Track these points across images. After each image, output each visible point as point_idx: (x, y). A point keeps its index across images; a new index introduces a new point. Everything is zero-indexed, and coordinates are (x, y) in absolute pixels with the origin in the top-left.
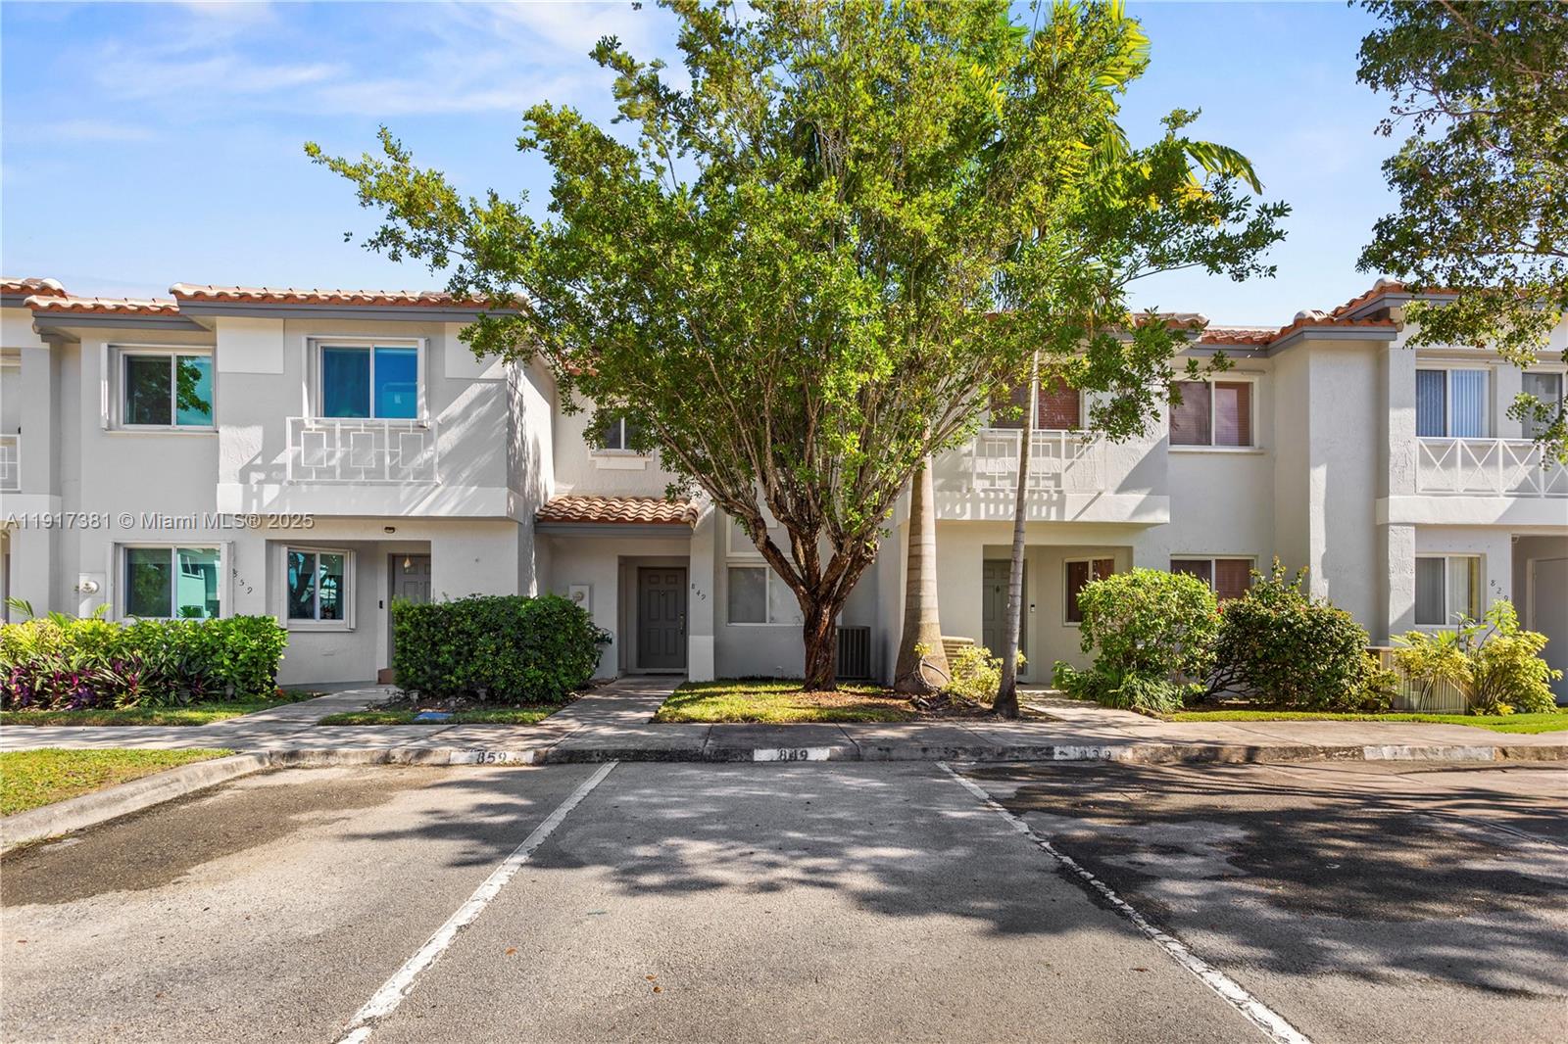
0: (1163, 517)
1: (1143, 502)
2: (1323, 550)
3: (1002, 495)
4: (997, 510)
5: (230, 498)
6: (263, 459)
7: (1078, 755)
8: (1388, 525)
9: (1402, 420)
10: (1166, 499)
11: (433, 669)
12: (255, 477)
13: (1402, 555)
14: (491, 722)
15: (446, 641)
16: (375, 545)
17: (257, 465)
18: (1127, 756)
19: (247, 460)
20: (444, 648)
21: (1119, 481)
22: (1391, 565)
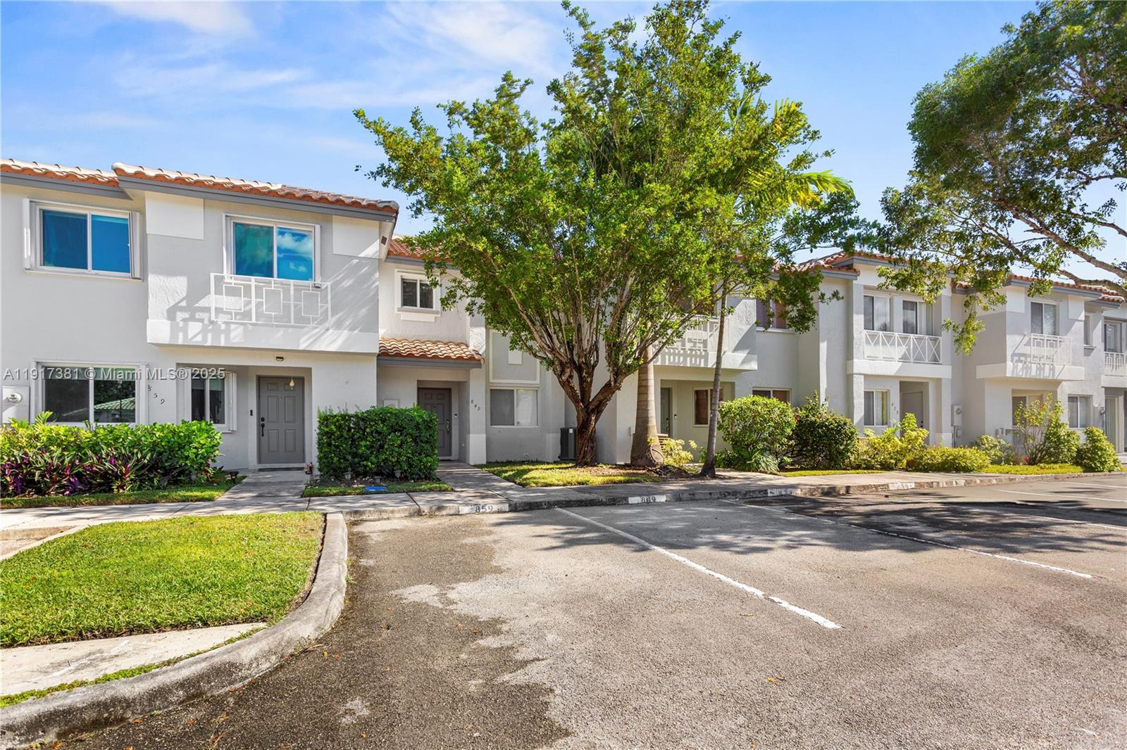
0: (754, 366)
1: (746, 357)
2: (826, 386)
3: (677, 351)
4: (674, 359)
5: (158, 330)
6: (187, 302)
7: (778, 494)
8: (853, 374)
9: (858, 320)
10: (756, 356)
11: (353, 457)
12: (180, 316)
13: (859, 388)
14: (424, 491)
15: (363, 438)
16: (246, 368)
17: (181, 307)
18: (798, 493)
19: (172, 303)
20: (363, 443)
21: (734, 346)
22: (855, 395)
